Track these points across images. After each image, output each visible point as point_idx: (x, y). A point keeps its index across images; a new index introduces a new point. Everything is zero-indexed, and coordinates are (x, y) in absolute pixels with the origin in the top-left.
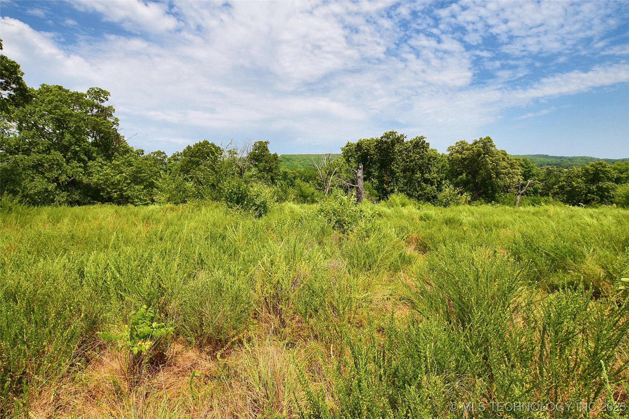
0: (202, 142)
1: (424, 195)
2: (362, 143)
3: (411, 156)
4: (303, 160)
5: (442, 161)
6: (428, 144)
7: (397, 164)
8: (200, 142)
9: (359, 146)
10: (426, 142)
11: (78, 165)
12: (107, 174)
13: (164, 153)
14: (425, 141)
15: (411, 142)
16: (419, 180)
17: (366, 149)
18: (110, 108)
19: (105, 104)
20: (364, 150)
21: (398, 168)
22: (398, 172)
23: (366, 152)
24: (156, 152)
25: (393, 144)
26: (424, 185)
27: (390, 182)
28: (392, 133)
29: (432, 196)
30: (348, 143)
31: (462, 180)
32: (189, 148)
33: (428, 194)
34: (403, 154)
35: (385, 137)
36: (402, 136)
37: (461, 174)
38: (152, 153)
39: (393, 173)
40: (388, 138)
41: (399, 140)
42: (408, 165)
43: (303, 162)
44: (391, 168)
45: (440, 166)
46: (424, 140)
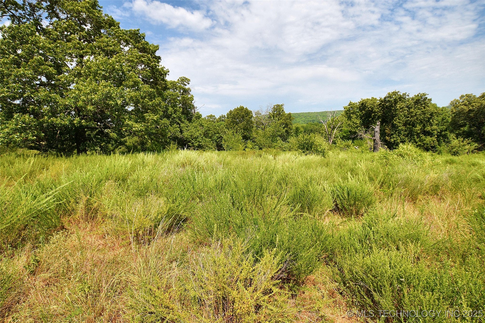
0: (239, 107)
1: (423, 146)
2: (366, 103)
3: (412, 112)
4: (304, 117)
5: (442, 115)
6: (430, 100)
7: (399, 120)
8: (237, 107)
9: (363, 105)
10: (428, 98)
11: (177, 126)
12: (192, 132)
13: (214, 116)
14: (426, 98)
15: (413, 99)
16: (419, 132)
17: (370, 108)
18: (189, 89)
19: (187, 87)
20: (368, 108)
21: (399, 122)
22: (400, 126)
23: (370, 110)
24: (209, 116)
25: (396, 102)
26: (423, 137)
27: (392, 134)
28: (395, 93)
29: (432, 147)
30: (350, 103)
31: (464, 132)
32: (231, 112)
33: (427, 144)
34: (405, 110)
35: (388, 97)
36: (404, 94)
37: (464, 125)
38: (207, 116)
39: (394, 127)
40: (391, 98)
41: (401, 98)
42: (409, 120)
43: (304, 119)
44: (393, 122)
45: (440, 119)
46: (426, 96)
